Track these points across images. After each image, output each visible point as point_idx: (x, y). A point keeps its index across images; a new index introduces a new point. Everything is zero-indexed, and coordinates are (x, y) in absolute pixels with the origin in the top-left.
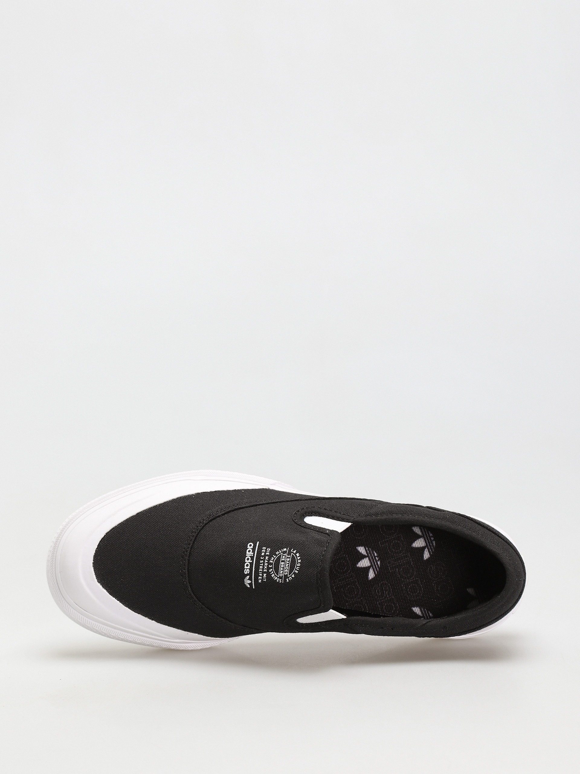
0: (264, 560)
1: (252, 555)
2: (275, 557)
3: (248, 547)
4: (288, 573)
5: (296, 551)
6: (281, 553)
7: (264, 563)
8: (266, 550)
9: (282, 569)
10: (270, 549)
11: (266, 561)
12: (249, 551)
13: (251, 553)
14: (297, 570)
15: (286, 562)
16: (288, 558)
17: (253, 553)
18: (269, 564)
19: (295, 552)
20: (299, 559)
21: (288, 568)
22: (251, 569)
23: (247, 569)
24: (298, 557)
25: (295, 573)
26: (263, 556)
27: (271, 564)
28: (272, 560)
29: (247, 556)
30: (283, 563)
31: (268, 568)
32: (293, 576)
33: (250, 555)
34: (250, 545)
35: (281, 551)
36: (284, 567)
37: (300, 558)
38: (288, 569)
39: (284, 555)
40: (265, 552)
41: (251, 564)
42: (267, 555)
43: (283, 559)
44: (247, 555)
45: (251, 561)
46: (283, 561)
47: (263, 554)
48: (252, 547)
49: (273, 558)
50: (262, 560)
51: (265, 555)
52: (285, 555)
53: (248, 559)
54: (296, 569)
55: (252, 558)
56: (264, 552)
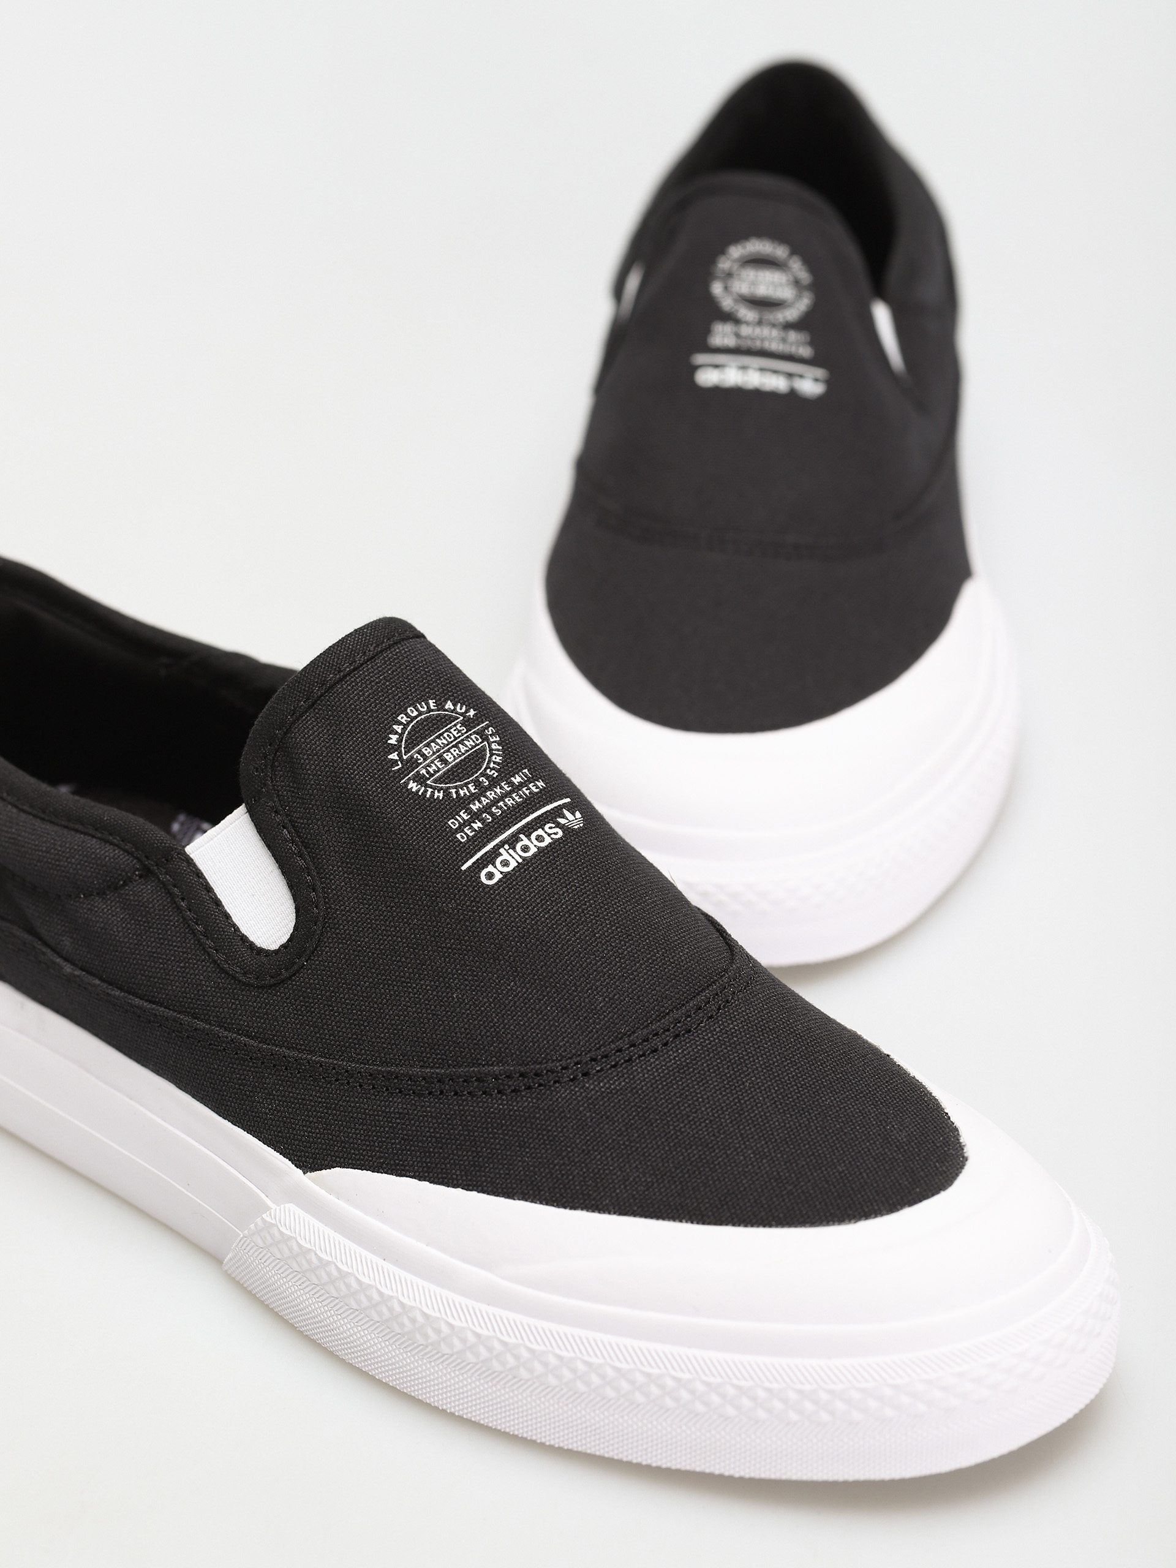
0: (487, 809)
1: (506, 847)
2: (453, 791)
3: (498, 876)
4: (455, 725)
5: (390, 757)
6: (431, 787)
7: (495, 802)
8: (460, 829)
9: (463, 749)
10: (449, 823)
11: (485, 803)
12: (505, 863)
13: (505, 856)
14: (428, 704)
15: (438, 751)
16: (425, 758)
17: (502, 850)
18: (482, 791)
19: (394, 756)
20: (400, 723)
21: (445, 735)
22: (540, 823)
23: (549, 835)
24: (396, 733)
25: (440, 706)
26: (483, 821)
27: (478, 784)
28: (468, 788)
29: (520, 856)
30: (448, 757)
31: (494, 783)
32: (449, 705)
33: (511, 851)
34: (490, 876)
35: (426, 791)
36: (453, 746)
37: (395, 727)
38: (446, 731)
39: (428, 772)
40: (469, 825)
41: (527, 830)
42: (469, 811)
43: (438, 764)
44: (520, 860)
45: (522, 836)
46: (445, 762)
47: (477, 825)
48: (490, 868)
49: (462, 792)
50: (492, 814)
51: (476, 816)
52: (424, 771)
53: (525, 849)
54: (429, 710)
55: (512, 841)
56: (471, 828)
